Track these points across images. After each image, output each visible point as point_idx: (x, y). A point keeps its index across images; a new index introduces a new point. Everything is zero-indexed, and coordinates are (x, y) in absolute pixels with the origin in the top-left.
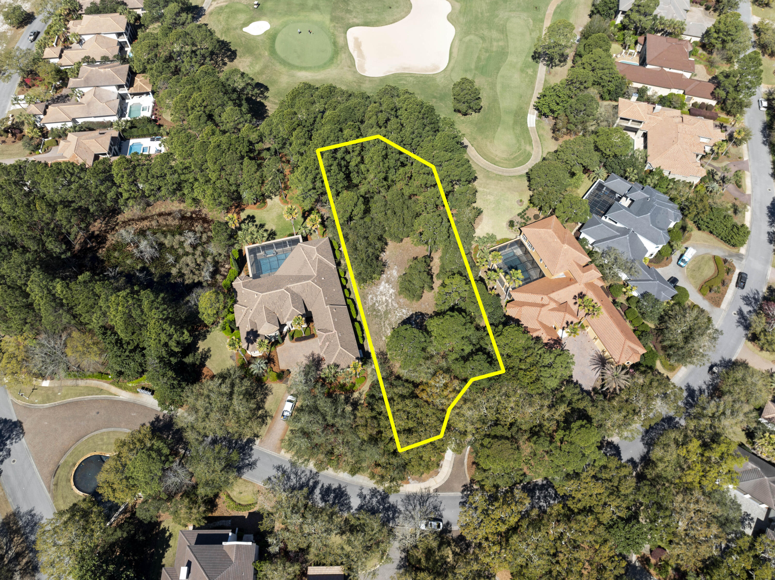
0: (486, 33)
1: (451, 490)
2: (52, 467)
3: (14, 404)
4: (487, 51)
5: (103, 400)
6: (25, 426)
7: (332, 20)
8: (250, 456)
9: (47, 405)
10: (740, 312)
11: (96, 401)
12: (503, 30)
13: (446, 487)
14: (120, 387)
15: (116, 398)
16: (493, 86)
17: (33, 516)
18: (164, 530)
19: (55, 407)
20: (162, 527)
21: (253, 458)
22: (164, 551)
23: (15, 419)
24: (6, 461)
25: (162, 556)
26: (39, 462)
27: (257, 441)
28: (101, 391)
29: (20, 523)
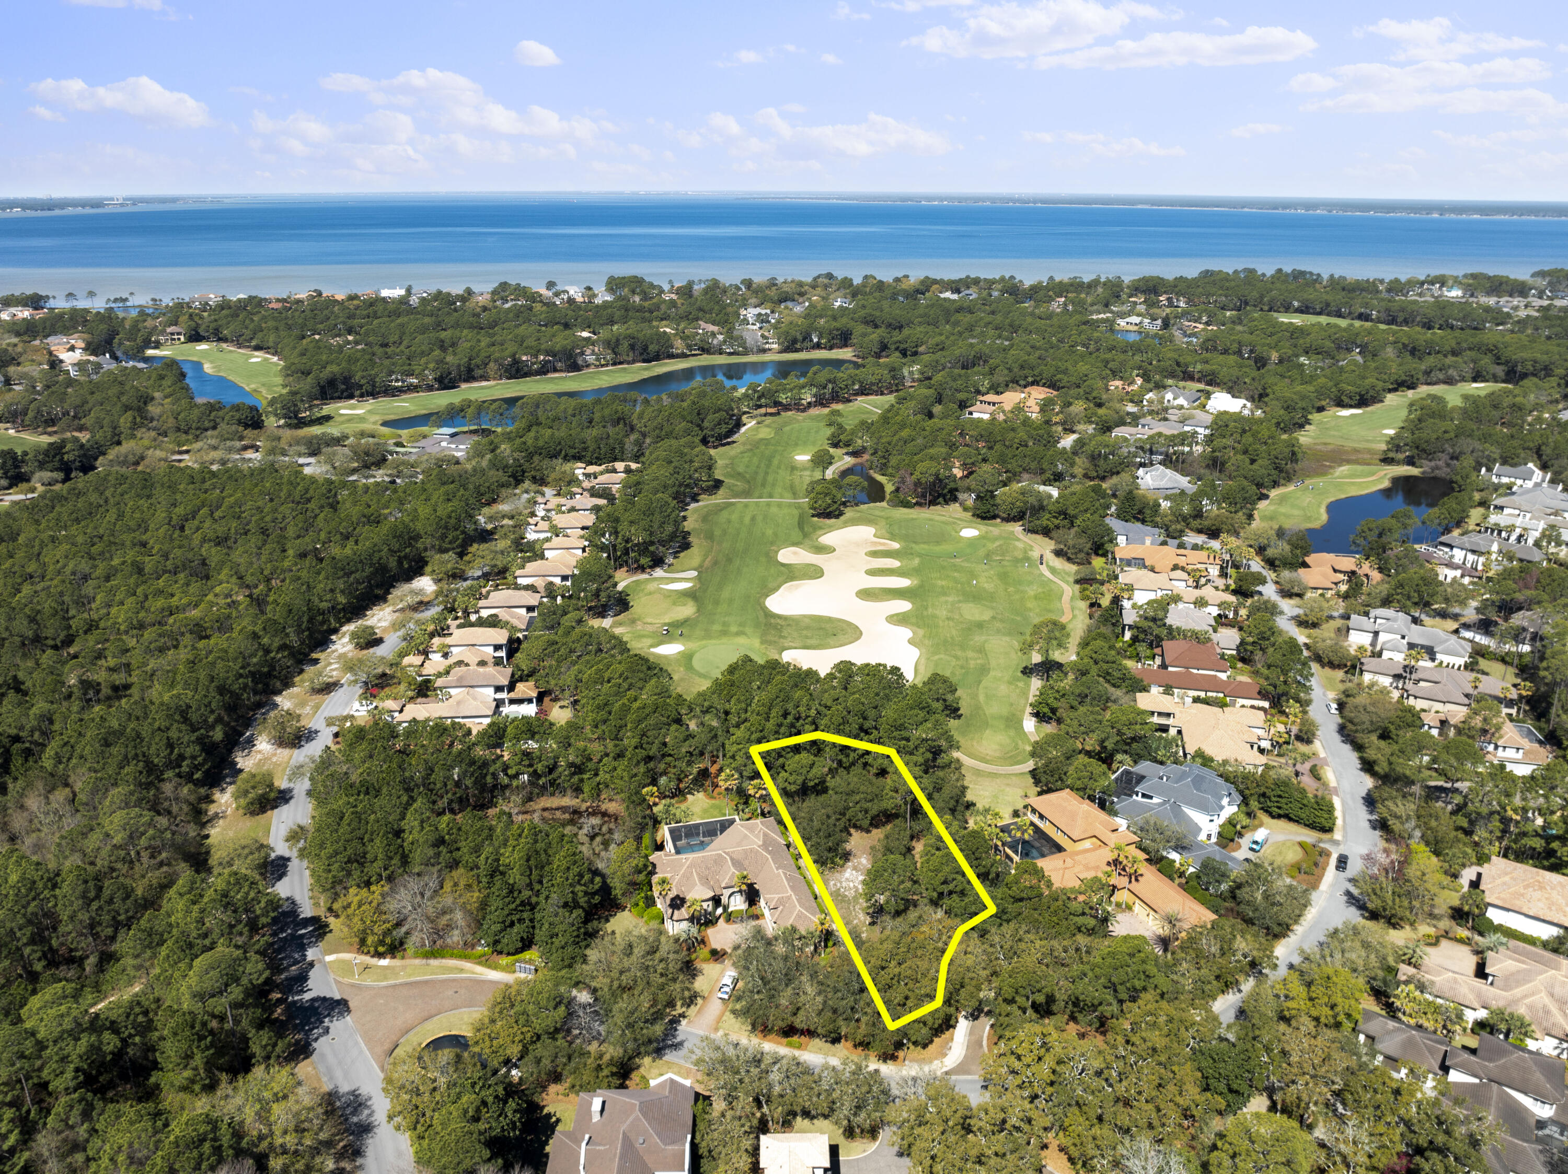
0: (959, 653)
1: (968, 1073)
2: (388, 1046)
3: (336, 982)
4: (962, 667)
5: (463, 980)
6: (351, 1004)
7: (762, 643)
8: (674, 1037)
9: (384, 983)
10: (1348, 893)
11: (454, 980)
12: (981, 650)
13: (960, 1069)
14: (489, 967)
15: (483, 977)
16: (975, 696)
17: (357, 1096)
18: (549, 1116)
19: (394, 986)
20: (545, 1111)
21: (679, 1039)
22: (549, 1137)
23: (337, 997)
24: (322, 1040)
25: (546, 1143)
26: (369, 1041)
27: (684, 1022)
28: (462, 970)
29: (338, 1104)
